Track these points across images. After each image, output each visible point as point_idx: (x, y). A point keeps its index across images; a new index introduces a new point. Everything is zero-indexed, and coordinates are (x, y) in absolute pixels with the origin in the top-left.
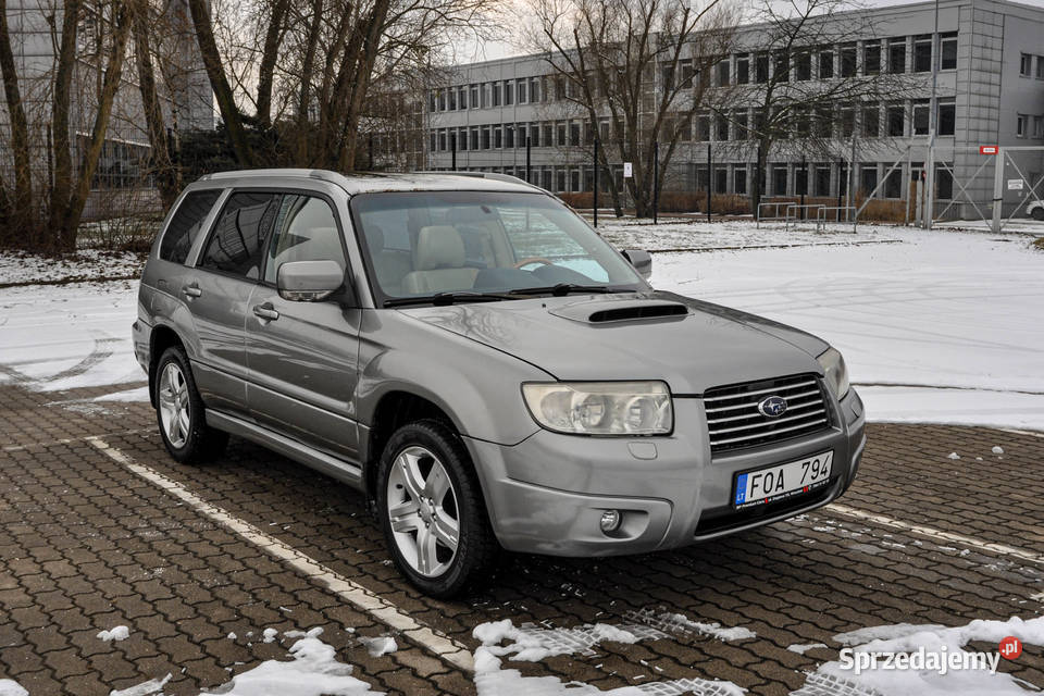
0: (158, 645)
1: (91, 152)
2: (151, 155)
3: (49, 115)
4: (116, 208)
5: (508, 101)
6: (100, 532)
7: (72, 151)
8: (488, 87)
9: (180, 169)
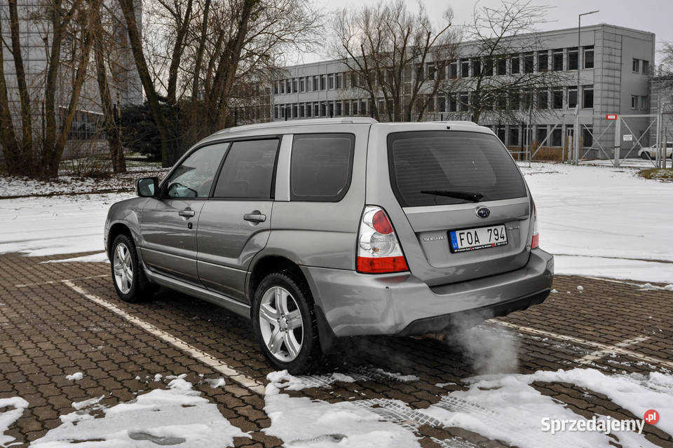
0: (98, 382)
1: (68, 118)
2: (103, 120)
3: (43, 96)
4: (82, 152)
5: (323, 88)
6: (69, 328)
7: (56, 118)
8: (311, 79)
9: (121, 128)
